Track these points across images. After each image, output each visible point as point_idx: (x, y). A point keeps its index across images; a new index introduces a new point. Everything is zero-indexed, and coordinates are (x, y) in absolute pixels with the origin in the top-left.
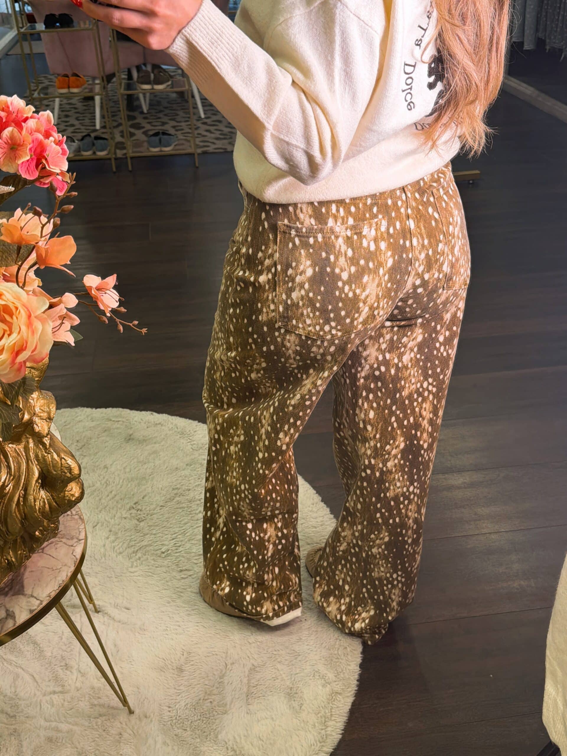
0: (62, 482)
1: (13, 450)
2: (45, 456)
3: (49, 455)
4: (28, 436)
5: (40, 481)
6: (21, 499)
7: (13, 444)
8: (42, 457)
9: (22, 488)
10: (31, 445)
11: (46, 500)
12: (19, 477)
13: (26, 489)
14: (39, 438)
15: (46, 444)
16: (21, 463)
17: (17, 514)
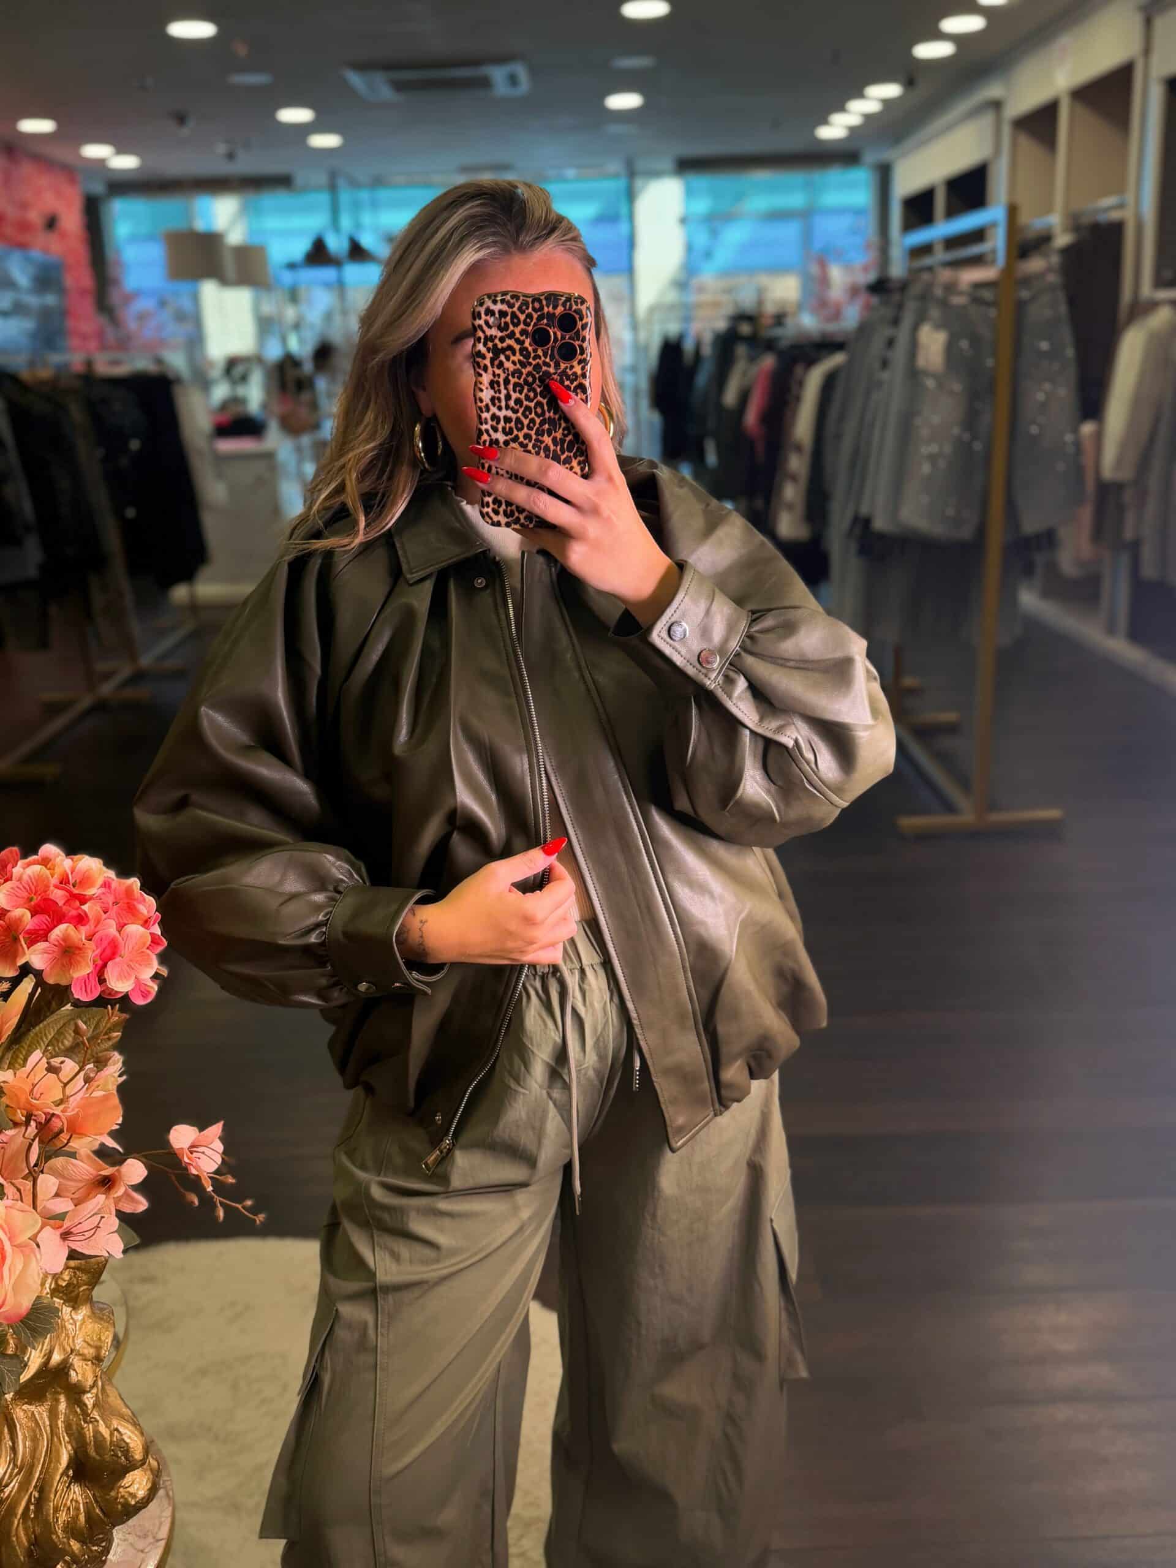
0: (113, 1473)
1: (30, 1415)
2: (83, 1428)
3: (91, 1426)
4: (59, 1390)
5: (71, 1473)
6: (32, 1507)
7: (30, 1404)
8: (77, 1429)
9: (35, 1487)
10: (63, 1406)
11: (81, 1506)
12: (32, 1467)
13: (42, 1488)
14: (75, 1393)
15: (85, 1405)
16: (38, 1439)
17: (22, 1533)
